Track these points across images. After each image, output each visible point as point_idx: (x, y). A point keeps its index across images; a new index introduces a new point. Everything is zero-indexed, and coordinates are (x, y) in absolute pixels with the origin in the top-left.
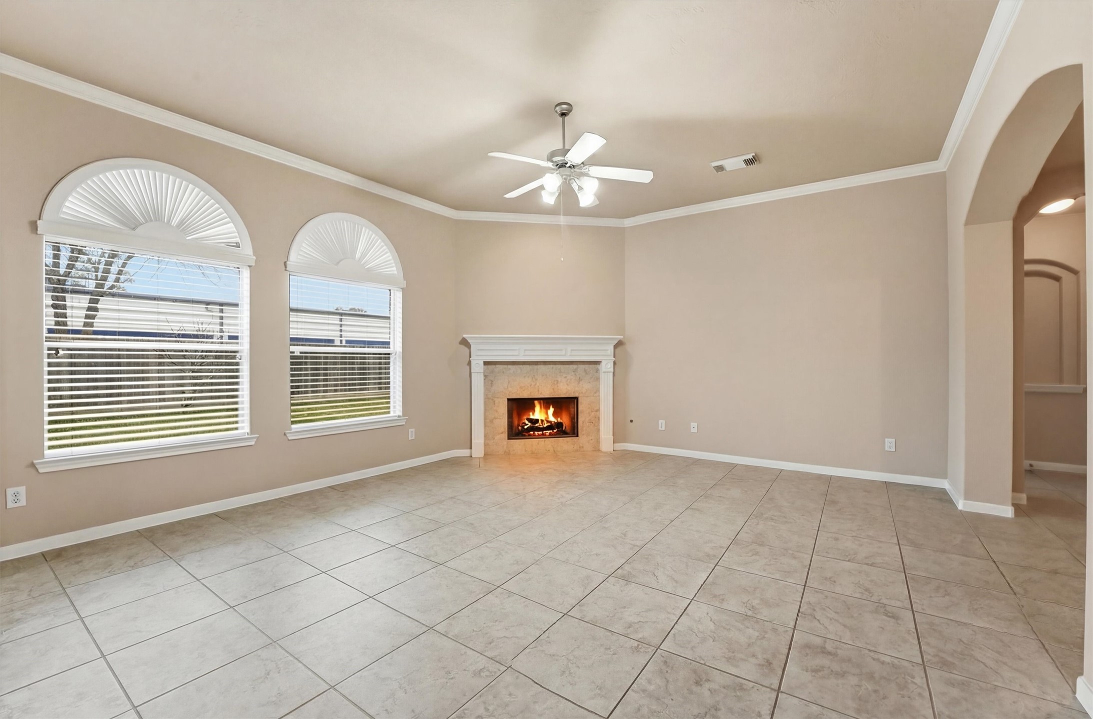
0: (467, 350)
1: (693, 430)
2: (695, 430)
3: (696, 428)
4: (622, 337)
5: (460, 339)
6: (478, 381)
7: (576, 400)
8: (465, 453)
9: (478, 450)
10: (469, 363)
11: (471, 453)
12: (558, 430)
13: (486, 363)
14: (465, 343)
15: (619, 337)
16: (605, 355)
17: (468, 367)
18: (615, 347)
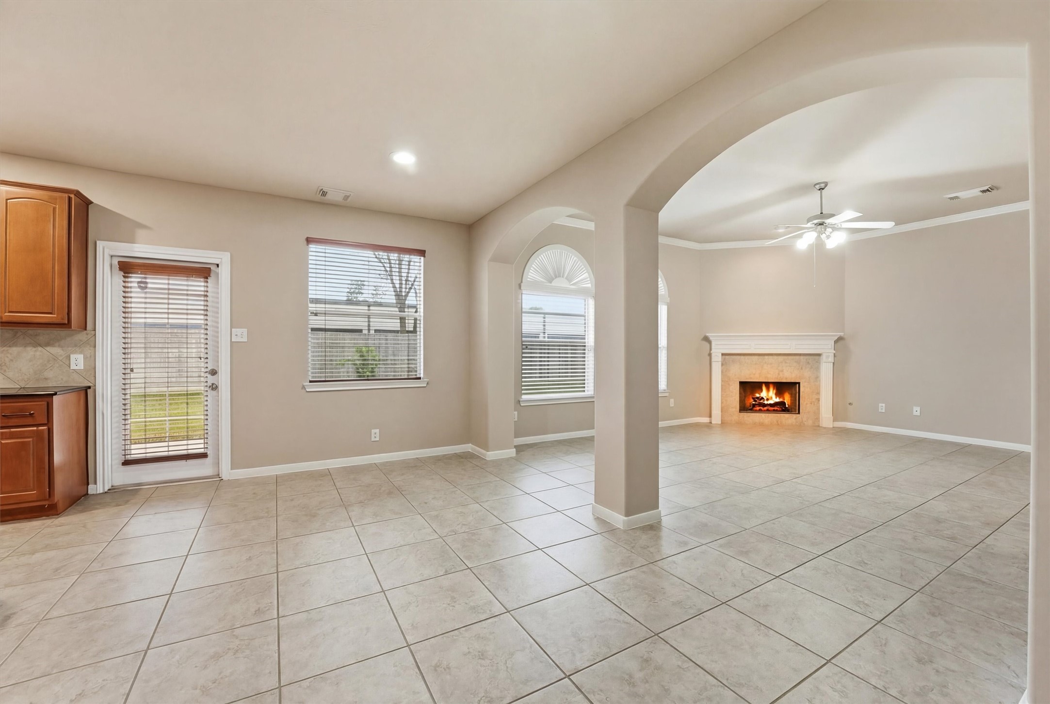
0: (707, 345)
1: (915, 413)
2: (918, 413)
3: (919, 411)
4: (843, 334)
5: (702, 337)
6: (717, 368)
7: (797, 385)
8: (706, 420)
9: (716, 419)
10: (710, 355)
11: (711, 420)
12: (781, 407)
13: (723, 354)
14: (707, 339)
15: (839, 334)
16: (826, 348)
17: (708, 358)
18: (836, 342)
